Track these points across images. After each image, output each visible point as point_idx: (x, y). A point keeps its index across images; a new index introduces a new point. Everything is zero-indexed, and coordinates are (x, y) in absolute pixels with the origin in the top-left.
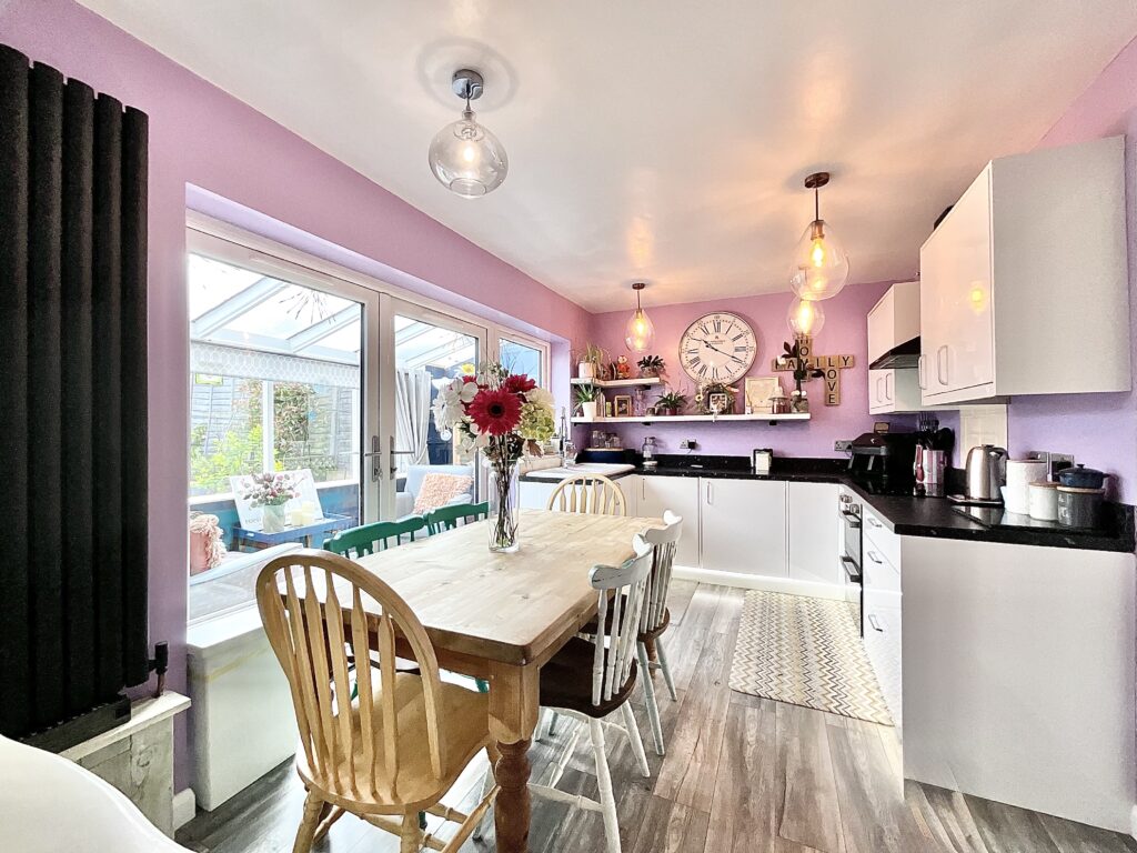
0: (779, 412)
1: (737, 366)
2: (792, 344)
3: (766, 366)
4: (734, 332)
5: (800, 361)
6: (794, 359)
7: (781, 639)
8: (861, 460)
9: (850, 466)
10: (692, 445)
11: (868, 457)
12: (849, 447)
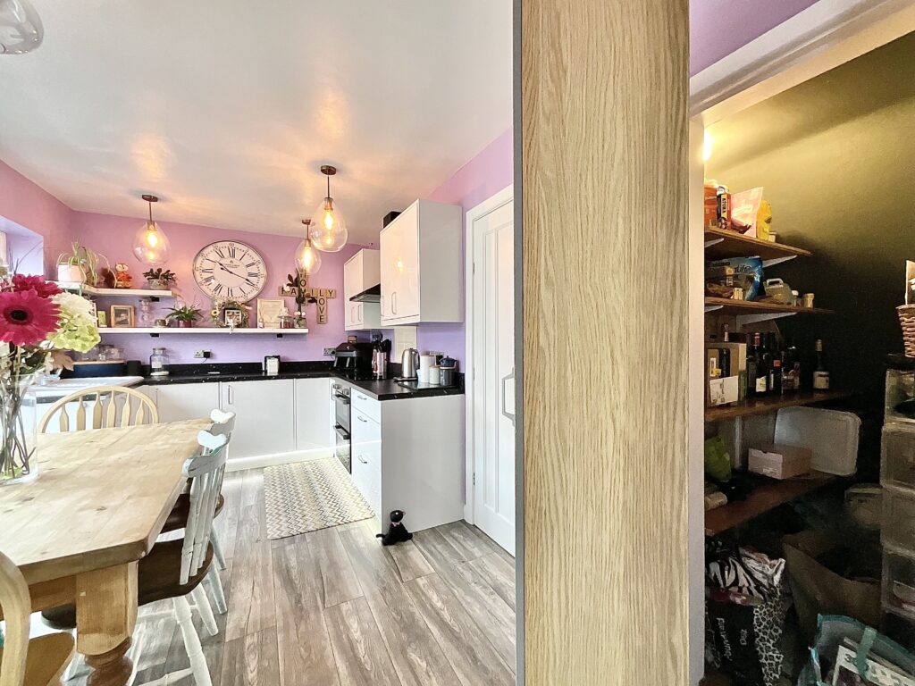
0: (285, 328)
1: (250, 288)
2: (294, 277)
3: (274, 291)
4: (247, 260)
5: (300, 290)
6: (296, 289)
7: (298, 493)
8: (342, 360)
9: (335, 365)
10: (207, 355)
11: (347, 358)
12: (333, 353)
